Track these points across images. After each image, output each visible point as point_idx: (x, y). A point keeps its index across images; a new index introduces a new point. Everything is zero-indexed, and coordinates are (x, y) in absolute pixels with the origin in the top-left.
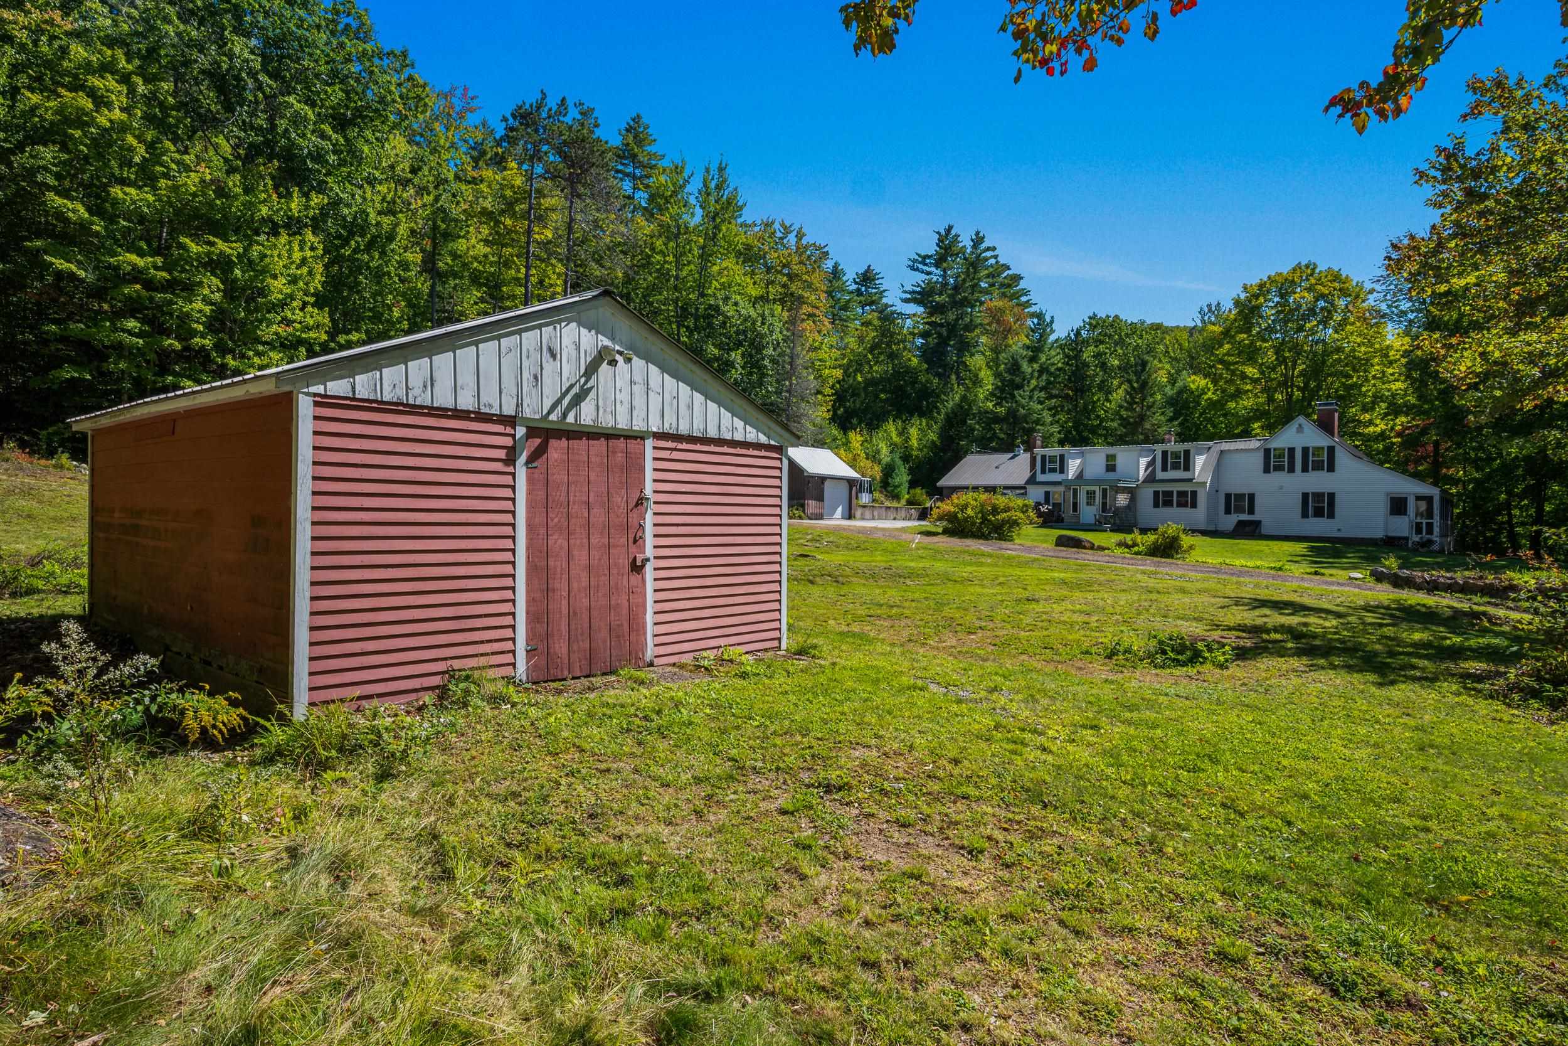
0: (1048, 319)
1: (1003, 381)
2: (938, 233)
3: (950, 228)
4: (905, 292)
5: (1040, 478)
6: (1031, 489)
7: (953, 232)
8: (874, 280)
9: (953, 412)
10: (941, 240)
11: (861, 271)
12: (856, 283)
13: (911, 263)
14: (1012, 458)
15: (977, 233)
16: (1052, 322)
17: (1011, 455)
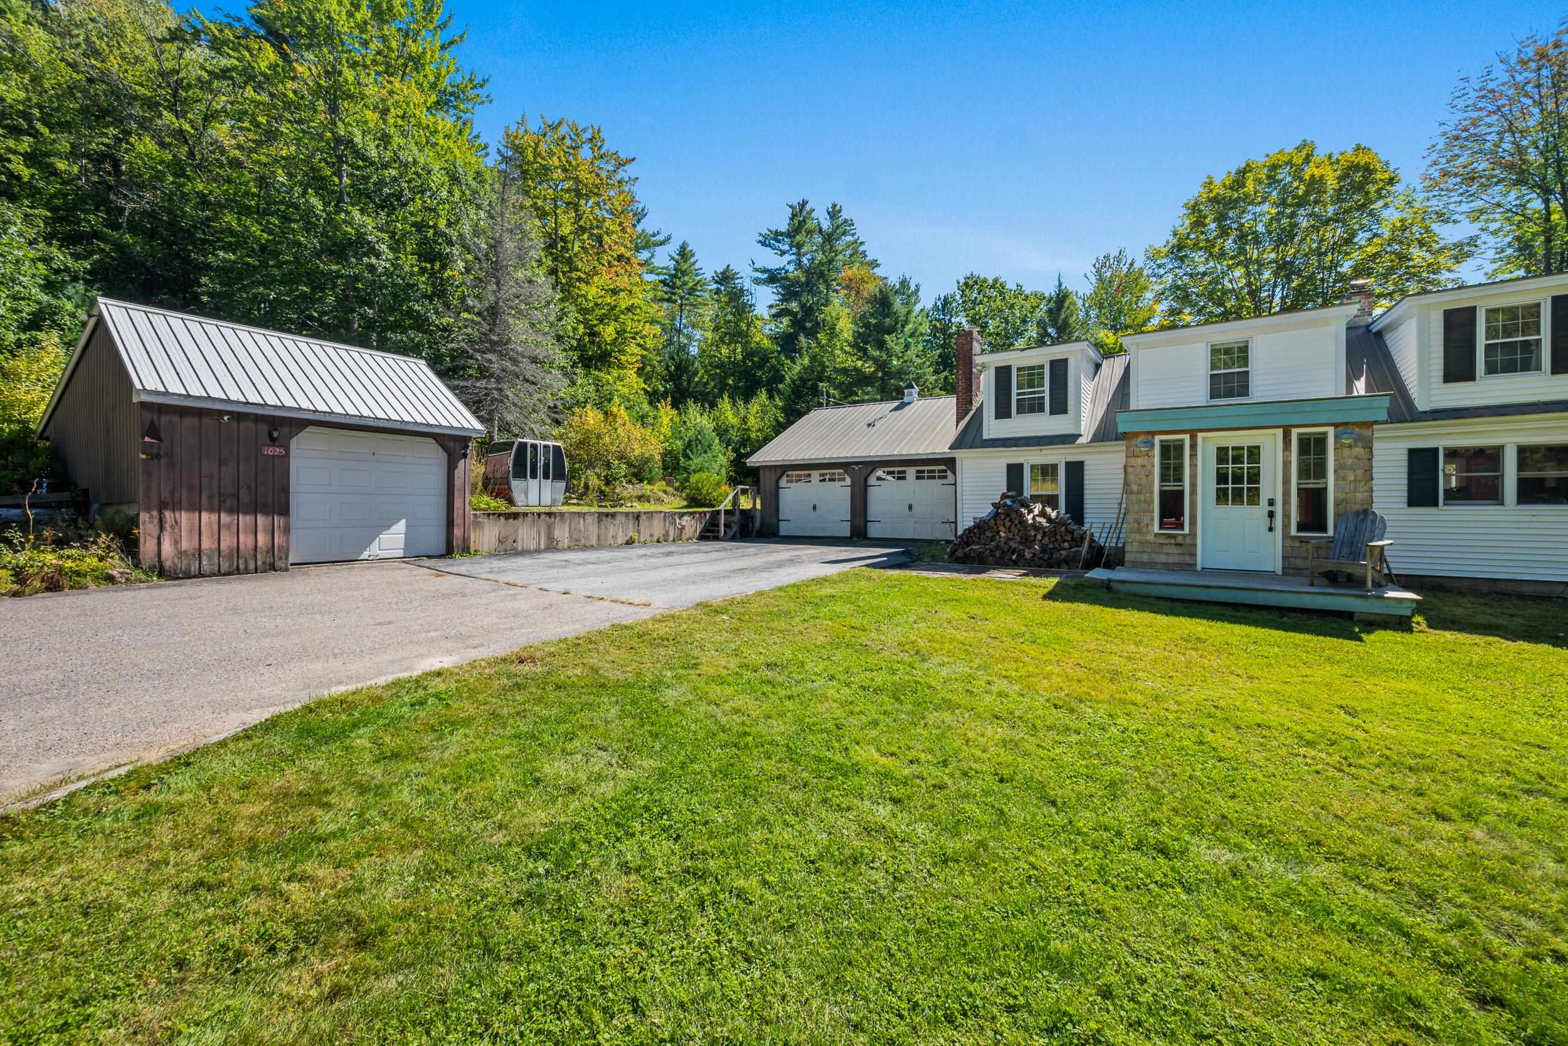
0: (913, 288)
1: (867, 325)
2: (791, 207)
3: (804, 204)
4: (756, 270)
5: (993, 428)
6: (967, 459)
7: (808, 207)
8: (733, 279)
9: (801, 379)
10: (794, 216)
11: (720, 270)
12: (717, 282)
13: (761, 238)
14: (896, 409)
15: (834, 206)
16: (917, 290)
17: (896, 404)
